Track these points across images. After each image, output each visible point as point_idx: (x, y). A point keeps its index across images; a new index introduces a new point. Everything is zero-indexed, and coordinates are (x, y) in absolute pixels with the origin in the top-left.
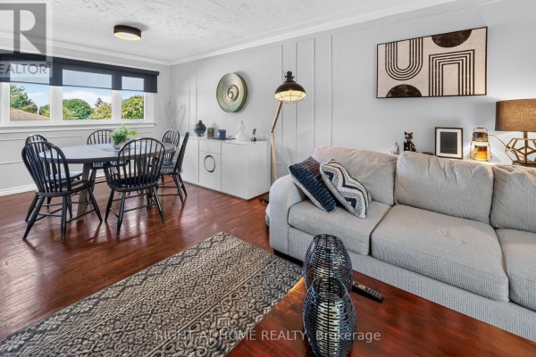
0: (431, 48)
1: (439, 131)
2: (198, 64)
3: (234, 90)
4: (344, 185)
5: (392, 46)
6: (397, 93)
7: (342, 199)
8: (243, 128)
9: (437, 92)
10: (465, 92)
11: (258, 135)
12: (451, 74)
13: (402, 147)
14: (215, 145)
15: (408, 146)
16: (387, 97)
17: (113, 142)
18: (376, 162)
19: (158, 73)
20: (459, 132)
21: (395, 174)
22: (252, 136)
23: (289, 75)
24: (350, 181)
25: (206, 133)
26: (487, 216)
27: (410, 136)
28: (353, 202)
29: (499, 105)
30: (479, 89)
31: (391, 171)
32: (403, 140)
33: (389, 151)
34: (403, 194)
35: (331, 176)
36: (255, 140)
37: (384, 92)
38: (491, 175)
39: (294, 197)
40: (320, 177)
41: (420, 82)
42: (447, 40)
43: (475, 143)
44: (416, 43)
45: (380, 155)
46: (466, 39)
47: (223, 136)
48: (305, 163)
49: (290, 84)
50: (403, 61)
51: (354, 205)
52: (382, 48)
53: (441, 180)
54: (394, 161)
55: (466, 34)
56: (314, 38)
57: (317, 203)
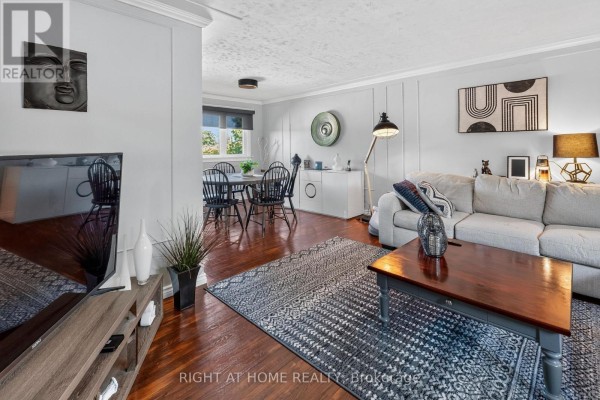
0: (503, 93)
1: (510, 159)
2: (292, 104)
3: (328, 127)
4: (435, 197)
5: (471, 91)
6: (475, 128)
7: (433, 206)
8: (339, 160)
9: (508, 128)
10: (531, 127)
11: (352, 166)
12: (519, 114)
13: (480, 171)
14: (314, 175)
15: (486, 170)
16: (468, 132)
17: (242, 171)
18: (458, 183)
19: (254, 112)
20: (526, 159)
21: (473, 191)
22: (346, 166)
23: (384, 116)
24: (438, 194)
25: (302, 165)
26: (540, 217)
27: (486, 163)
28: (442, 208)
29: (556, 138)
30: (542, 126)
31: (470, 189)
32: (480, 167)
33: (470, 175)
34: (479, 205)
35: (425, 190)
36: (350, 170)
37: (464, 128)
38: (544, 189)
39: (397, 206)
40: (416, 192)
41: (495, 120)
42: (517, 86)
43: (538, 168)
44: (491, 89)
45: (461, 178)
46: (530, 86)
47: (320, 167)
48: (403, 183)
49: (385, 123)
50: (481, 103)
51: (442, 210)
52: (463, 92)
53: (507, 193)
54: (472, 182)
55: (531, 82)
56: (403, 83)
57: (415, 209)
